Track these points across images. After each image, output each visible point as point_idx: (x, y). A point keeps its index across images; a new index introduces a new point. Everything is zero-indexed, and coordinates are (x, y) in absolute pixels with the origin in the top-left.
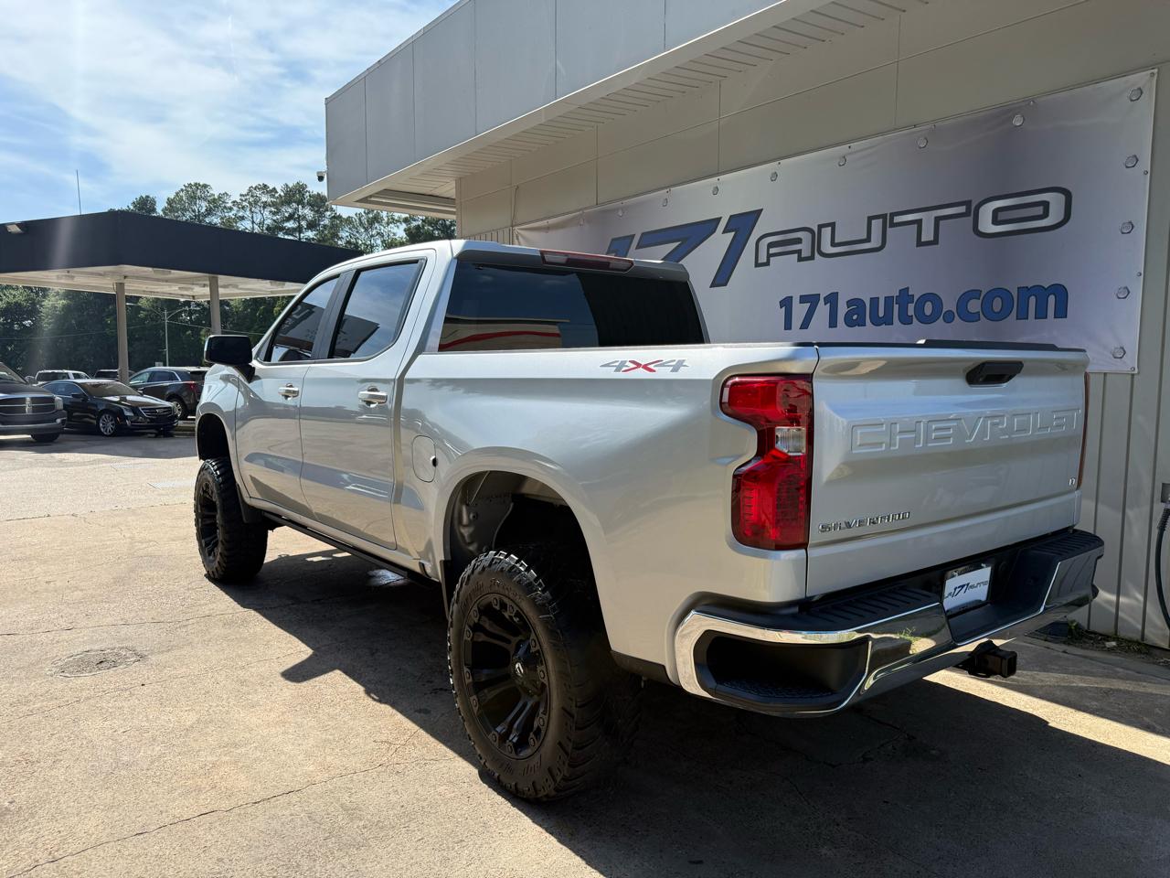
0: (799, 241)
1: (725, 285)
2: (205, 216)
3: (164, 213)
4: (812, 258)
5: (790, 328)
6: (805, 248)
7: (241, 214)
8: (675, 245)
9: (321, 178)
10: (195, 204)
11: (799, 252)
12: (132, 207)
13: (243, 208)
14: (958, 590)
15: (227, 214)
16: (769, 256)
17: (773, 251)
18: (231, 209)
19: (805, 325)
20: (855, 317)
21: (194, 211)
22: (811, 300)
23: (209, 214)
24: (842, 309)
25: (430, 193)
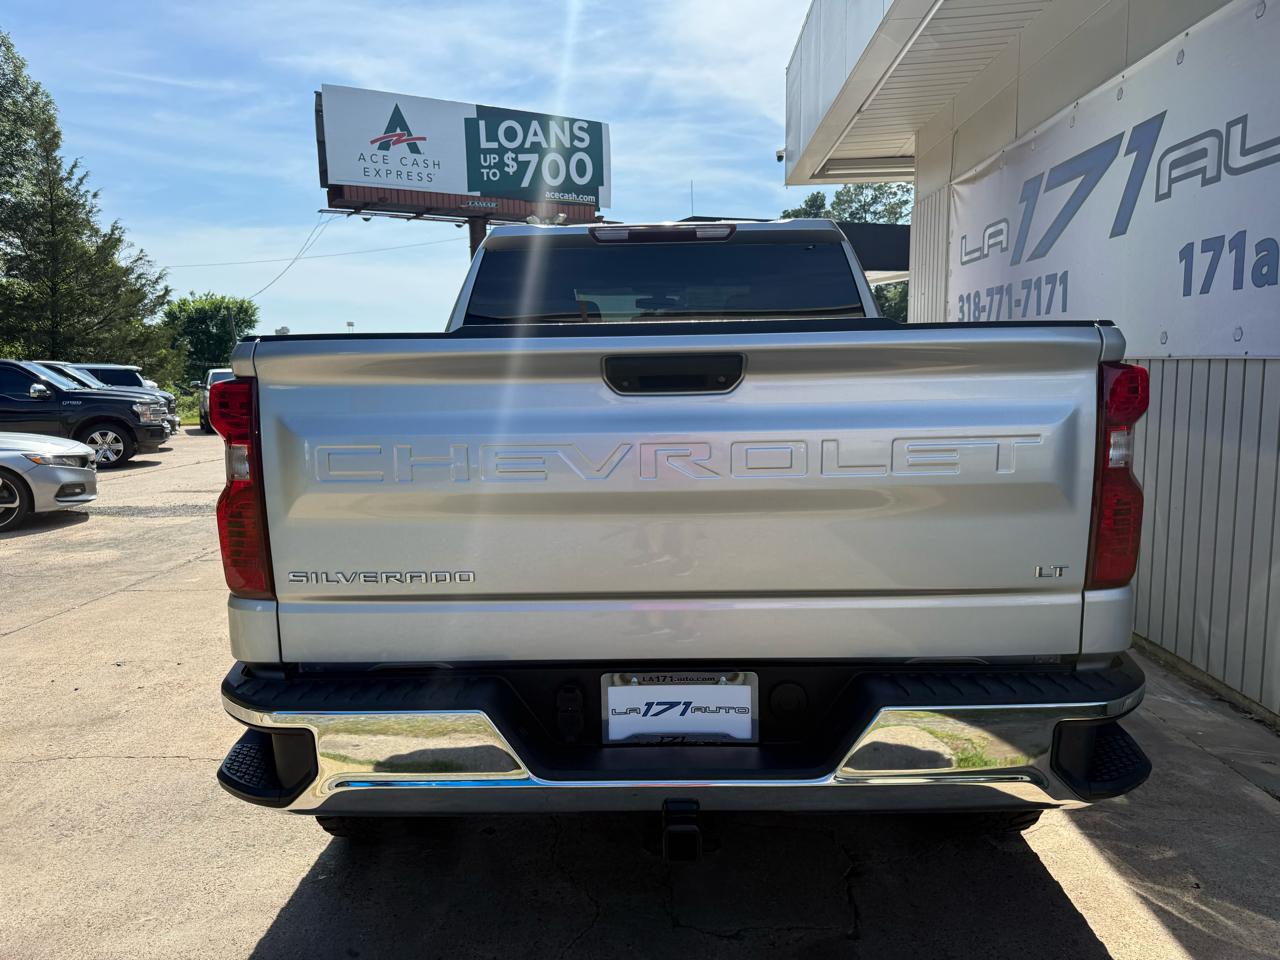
0: (1203, 153)
1: (1124, 233)
2: (871, 205)
3: (833, 207)
4: (1217, 178)
5: (1189, 294)
6: (1209, 163)
7: (904, 198)
8: (1080, 180)
9: (780, 158)
10: (862, 194)
11: (1203, 170)
12: (804, 206)
13: (908, 191)
14: (655, 709)
15: (892, 200)
16: (1172, 181)
17: (1176, 173)
18: (895, 194)
19: (1205, 289)
20: (1265, 270)
21: (860, 201)
22: (1213, 245)
23: (874, 202)
24: (1251, 257)
25: (900, 154)
